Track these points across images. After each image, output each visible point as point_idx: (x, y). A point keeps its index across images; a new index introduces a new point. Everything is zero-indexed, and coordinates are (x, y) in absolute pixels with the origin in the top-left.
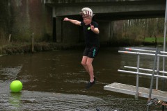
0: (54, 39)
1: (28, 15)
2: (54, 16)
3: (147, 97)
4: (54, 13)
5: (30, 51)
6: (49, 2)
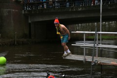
0: (30, 37)
1: (12, 21)
2: (30, 22)
3: (91, 61)
5: (14, 44)
6: (26, 12)
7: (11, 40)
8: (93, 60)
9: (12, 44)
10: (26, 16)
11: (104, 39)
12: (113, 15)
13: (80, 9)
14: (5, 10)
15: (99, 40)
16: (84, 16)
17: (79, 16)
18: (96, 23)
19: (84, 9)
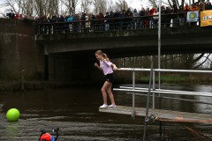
0: (46, 78)
1: (18, 53)
2: (46, 53)
3: (144, 115)
4: (46, 50)
5: (19, 89)
6: (41, 38)
7: (15, 82)
8: (147, 114)
9: (17, 90)
10: (41, 45)
11: (164, 81)
12: (179, 43)
13: (127, 35)
14: (6, 34)
15: (157, 82)
16: (132, 45)
17: (125, 45)
18: (151, 57)
19: (133, 34)
